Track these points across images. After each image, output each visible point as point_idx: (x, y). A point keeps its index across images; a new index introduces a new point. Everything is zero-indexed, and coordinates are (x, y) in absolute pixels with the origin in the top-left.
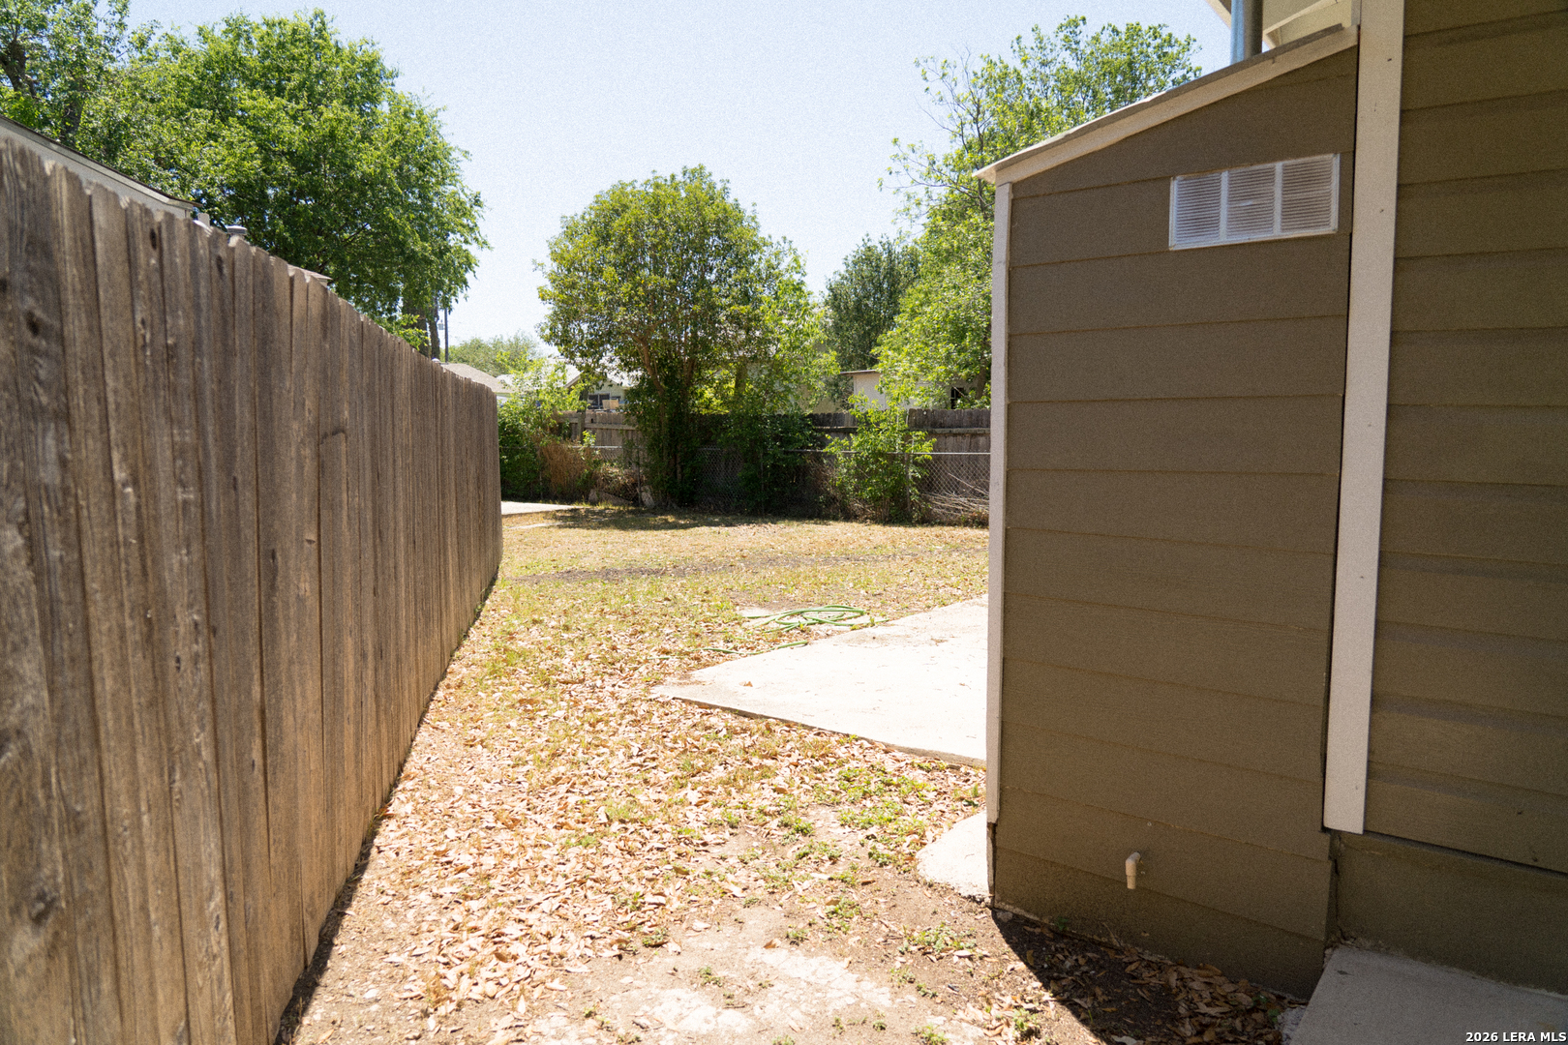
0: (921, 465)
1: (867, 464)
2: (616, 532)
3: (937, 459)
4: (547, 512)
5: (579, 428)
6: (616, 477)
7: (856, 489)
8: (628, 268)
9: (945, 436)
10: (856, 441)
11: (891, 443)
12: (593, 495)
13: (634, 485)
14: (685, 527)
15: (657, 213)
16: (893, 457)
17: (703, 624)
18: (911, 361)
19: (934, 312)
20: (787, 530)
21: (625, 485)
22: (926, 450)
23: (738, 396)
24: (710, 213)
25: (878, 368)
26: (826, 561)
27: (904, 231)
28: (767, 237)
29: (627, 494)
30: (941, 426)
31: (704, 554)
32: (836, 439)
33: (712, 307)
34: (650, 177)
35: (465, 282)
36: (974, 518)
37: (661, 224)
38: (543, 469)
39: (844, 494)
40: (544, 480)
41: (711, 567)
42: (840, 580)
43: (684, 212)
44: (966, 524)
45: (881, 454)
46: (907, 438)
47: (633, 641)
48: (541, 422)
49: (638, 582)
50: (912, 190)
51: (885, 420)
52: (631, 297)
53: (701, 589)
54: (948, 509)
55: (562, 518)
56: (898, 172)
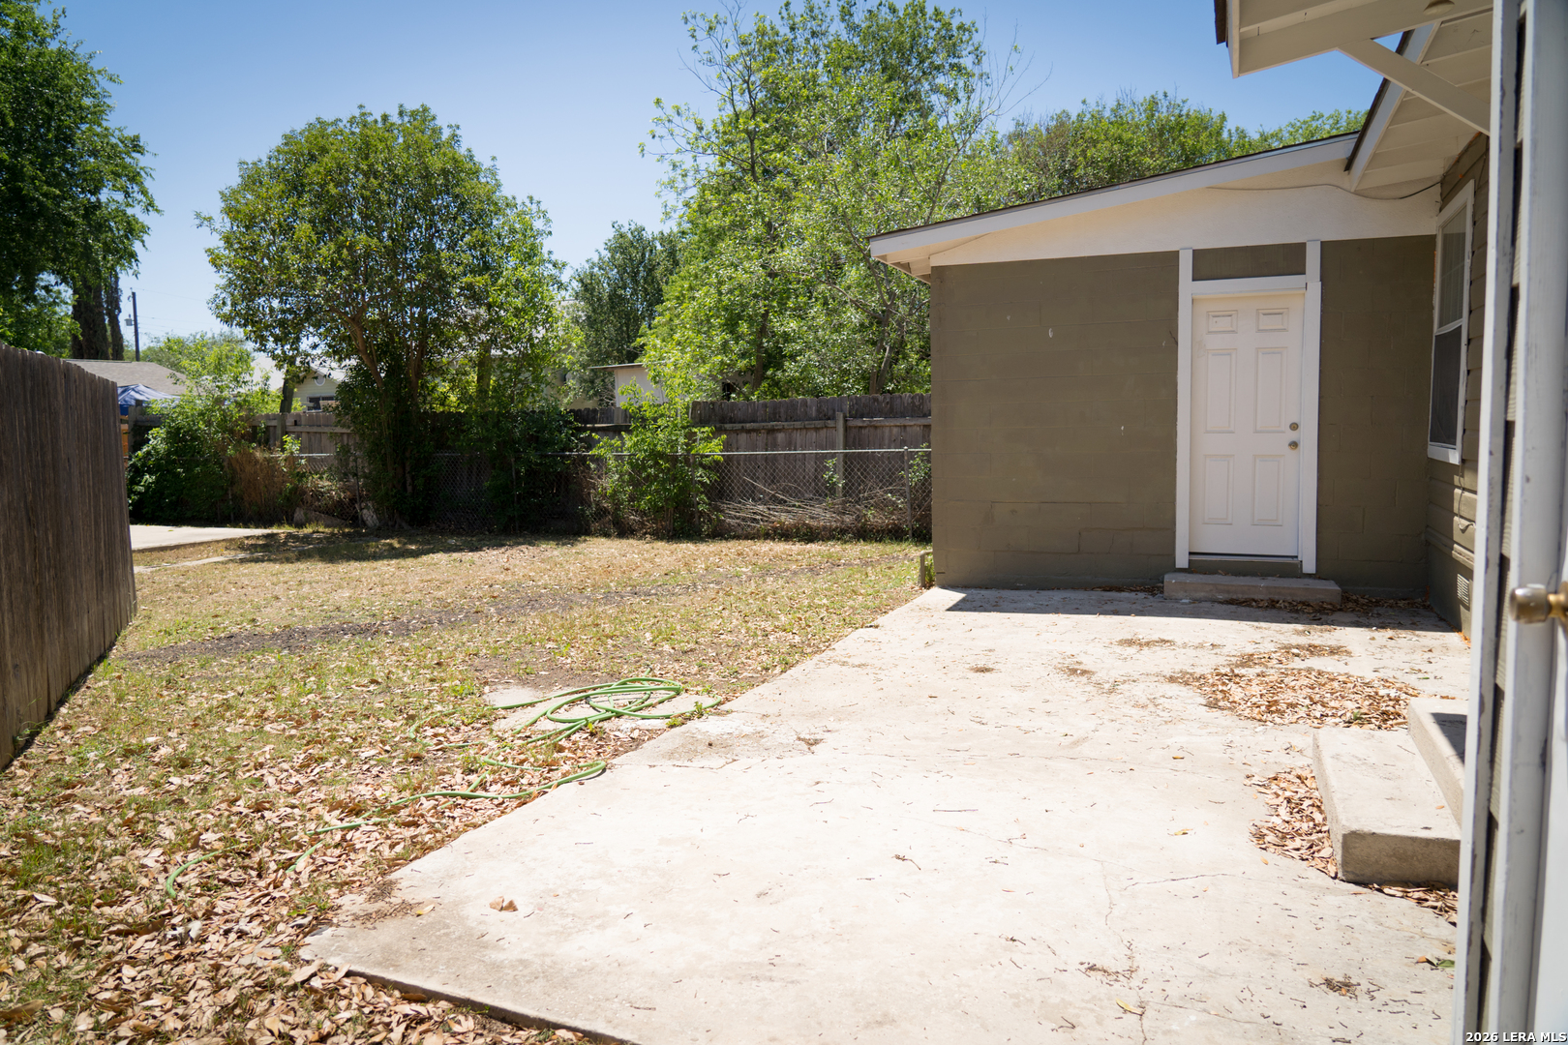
0: (709, 468)
1: (644, 468)
2: (320, 565)
3: (728, 459)
4: (231, 540)
5: (279, 431)
6: (329, 491)
7: (632, 499)
8: (328, 224)
9: (737, 432)
10: (629, 441)
11: (673, 444)
12: (299, 514)
13: (353, 501)
14: (415, 554)
15: (367, 157)
16: (674, 459)
17: (430, 732)
18: (683, 352)
19: (706, 297)
20: (548, 554)
21: (340, 502)
22: (713, 449)
23: (482, 391)
24: (436, 163)
25: (644, 361)
26: (608, 598)
27: (669, 205)
28: (510, 198)
29: (343, 512)
30: (731, 421)
31: (440, 594)
32: (605, 439)
33: (440, 275)
34: (357, 113)
35: (132, 255)
36: (775, 529)
37: (371, 172)
38: (232, 483)
39: (617, 505)
40: (235, 497)
41: (447, 616)
42: (630, 628)
43: (401, 160)
44: (767, 536)
45: (662, 455)
46: (690, 436)
47: (303, 780)
48: (226, 426)
49: (335, 648)
50: (677, 158)
51: (662, 415)
52: (333, 263)
53: (431, 658)
54: (744, 519)
55: (254, 548)
56: (661, 137)
